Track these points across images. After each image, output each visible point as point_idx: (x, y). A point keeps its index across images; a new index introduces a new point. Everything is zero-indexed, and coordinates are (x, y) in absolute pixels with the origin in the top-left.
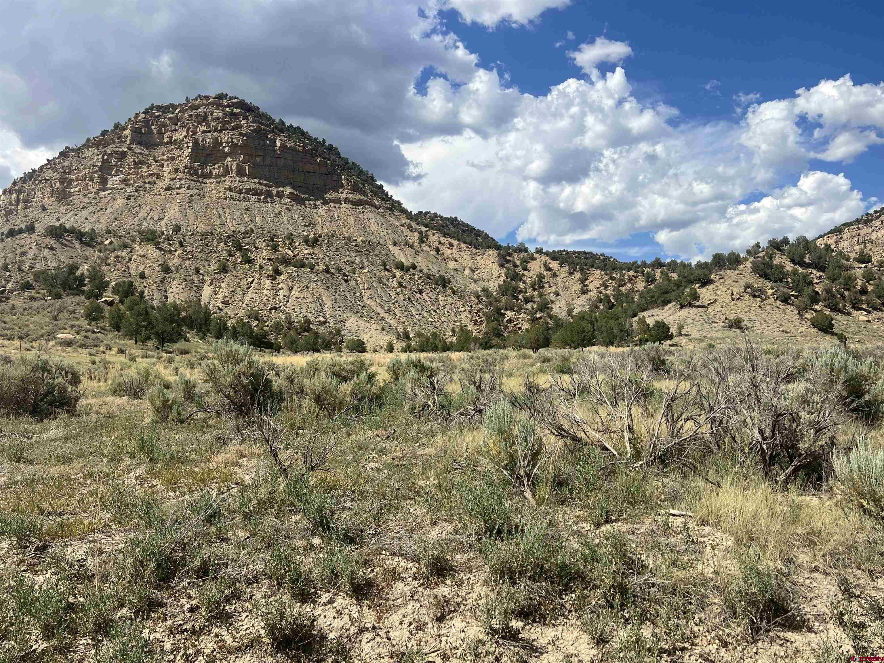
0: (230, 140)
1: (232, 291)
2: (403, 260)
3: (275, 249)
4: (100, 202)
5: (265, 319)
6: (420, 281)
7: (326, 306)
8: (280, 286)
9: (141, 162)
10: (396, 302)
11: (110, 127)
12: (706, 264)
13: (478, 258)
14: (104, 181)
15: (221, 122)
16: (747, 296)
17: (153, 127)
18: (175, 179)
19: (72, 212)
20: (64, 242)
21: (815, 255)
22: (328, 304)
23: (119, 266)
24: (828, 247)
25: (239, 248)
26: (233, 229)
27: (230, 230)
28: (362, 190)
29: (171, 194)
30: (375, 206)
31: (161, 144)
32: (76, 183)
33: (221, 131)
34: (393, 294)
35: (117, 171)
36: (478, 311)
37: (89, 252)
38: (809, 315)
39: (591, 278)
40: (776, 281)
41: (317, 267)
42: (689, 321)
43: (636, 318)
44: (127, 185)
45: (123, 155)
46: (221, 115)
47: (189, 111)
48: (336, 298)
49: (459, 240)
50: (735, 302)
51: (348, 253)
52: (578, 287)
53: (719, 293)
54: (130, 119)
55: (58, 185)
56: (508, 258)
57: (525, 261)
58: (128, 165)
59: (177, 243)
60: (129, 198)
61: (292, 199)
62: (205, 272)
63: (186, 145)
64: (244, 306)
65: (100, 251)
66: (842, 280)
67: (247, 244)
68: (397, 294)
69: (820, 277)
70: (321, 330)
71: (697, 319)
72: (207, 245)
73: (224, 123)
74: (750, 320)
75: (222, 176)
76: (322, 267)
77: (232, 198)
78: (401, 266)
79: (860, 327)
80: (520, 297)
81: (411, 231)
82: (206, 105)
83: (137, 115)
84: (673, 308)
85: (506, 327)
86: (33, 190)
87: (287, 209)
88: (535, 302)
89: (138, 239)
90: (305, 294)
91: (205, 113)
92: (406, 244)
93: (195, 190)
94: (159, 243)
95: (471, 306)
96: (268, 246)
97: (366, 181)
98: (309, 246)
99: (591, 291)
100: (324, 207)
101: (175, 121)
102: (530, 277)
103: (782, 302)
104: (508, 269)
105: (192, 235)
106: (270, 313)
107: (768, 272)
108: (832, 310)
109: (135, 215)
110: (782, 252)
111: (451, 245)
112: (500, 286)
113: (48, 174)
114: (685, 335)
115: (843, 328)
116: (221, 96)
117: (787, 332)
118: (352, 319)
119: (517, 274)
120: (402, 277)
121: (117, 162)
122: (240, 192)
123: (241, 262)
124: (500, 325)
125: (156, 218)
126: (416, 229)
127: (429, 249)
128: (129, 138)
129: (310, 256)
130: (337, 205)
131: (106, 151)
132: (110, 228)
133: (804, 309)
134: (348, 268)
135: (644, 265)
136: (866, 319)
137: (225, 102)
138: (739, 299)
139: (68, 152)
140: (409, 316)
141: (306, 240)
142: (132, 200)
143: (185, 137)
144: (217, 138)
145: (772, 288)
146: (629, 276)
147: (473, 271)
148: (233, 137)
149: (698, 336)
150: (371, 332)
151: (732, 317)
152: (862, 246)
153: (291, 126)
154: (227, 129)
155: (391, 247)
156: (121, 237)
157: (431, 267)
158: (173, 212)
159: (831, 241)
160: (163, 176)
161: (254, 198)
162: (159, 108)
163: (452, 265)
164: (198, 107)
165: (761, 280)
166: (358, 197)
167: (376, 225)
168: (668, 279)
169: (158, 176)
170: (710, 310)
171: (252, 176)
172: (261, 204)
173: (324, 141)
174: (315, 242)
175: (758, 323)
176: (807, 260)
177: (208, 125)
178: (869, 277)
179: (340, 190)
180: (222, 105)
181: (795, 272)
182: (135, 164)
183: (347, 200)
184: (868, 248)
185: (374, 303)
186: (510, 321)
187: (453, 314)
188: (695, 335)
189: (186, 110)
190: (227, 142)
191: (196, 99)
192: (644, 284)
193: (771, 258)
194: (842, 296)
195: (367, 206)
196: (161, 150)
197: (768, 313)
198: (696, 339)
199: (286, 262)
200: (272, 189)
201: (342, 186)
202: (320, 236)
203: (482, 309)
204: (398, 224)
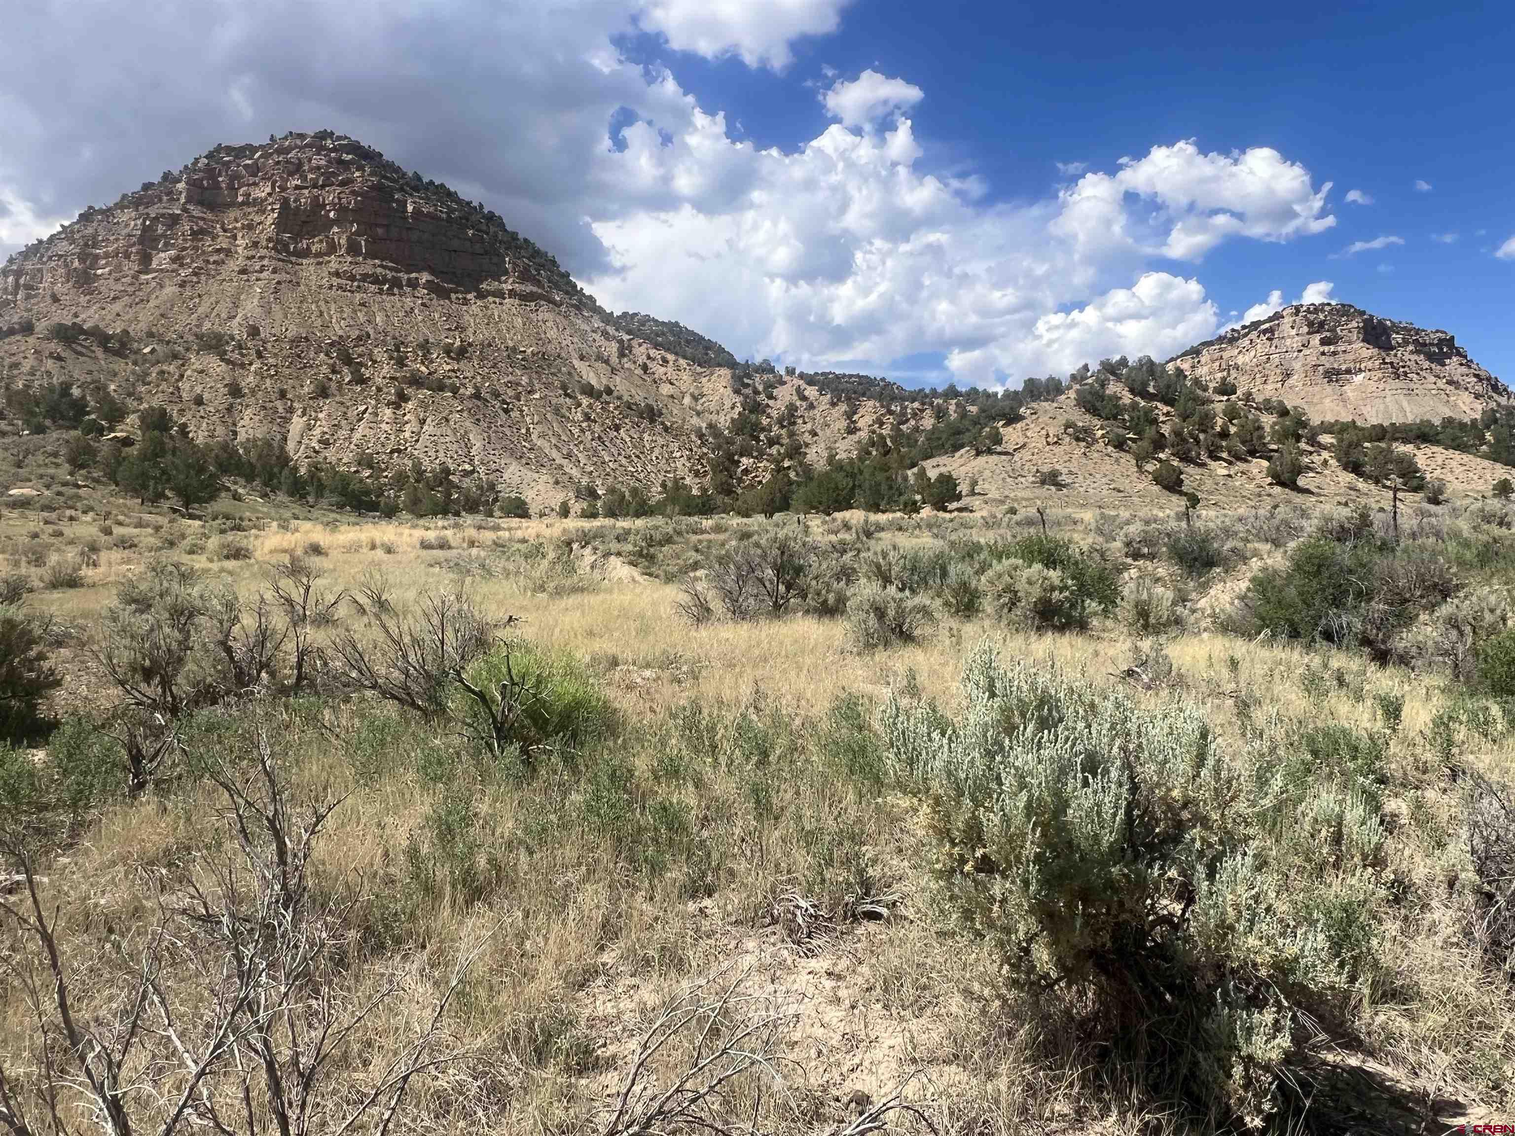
0: (336, 200)
1: (335, 425)
2: (594, 382)
3: (401, 363)
4: (140, 290)
5: (383, 466)
6: (617, 412)
7: (475, 448)
8: (406, 418)
9: (202, 231)
10: (581, 442)
11: (156, 179)
12: (1016, 393)
13: (704, 380)
14: (146, 259)
15: (322, 174)
16: (1068, 439)
17: (220, 179)
18: (253, 257)
19: (98, 305)
20: (79, 348)
21: (1162, 383)
22: (477, 444)
23: (164, 386)
24: (1179, 372)
25: (348, 360)
26: (340, 333)
27: (335, 335)
28: (535, 279)
29: (248, 280)
30: (554, 303)
31: (233, 204)
32: (104, 262)
33: (323, 187)
34: (576, 431)
35: (166, 244)
36: (701, 457)
37: (119, 365)
38: (1150, 467)
39: (861, 411)
40: (1108, 419)
41: (462, 391)
42: (987, 473)
43: (915, 470)
44: (182, 265)
45: (174, 220)
46: (323, 162)
47: (275, 156)
48: (489, 437)
49: (676, 354)
50: (1051, 447)
51: (510, 369)
52: (843, 424)
53: (1029, 434)
54: (186, 167)
55: (76, 263)
56: (746, 381)
57: (769, 387)
58: (183, 234)
59: (253, 352)
60: (182, 285)
61: (431, 291)
62: (295, 396)
63: (270, 208)
64: (352, 446)
65: (135, 363)
66: (1196, 418)
67: (360, 356)
68: (582, 431)
69: (1167, 414)
70: (467, 483)
71: (998, 471)
72: (299, 356)
73: (328, 176)
74: (1071, 473)
75: (326, 254)
76: (470, 391)
77: (340, 287)
78: (589, 390)
79: (1217, 484)
80: (762, 437)
81: (607, 339)
82: (301, 148)
83: (197, 160)
84: (966, 456)
85: (740, 480)
86: (40, 270)
87: (423, 304)
88: (782, 445)
89: (196, 348)
90: (444, 429)
91: (299, 159)
92: (599, 358)
93: (284, 274)
94: (225, 352)
95: (691, 450)
96: (391, 358)
97: (543, 266)
98: (453, 359)
99: (860, 430)
100: (479, 303)
101: (254, 170)
102: (777, 407)
103: (1115, 447)
104: (746, 397)
105: (276, 341)
106: (391, 458)
107: (1098, 404)
108: (1181, 460)
109: (192, 311)
110: (1118, 377)
111: (665, 361)
112: (733, 420)
113: (63, 247)
114: (979, 494)
115: (1195, 484)
116: (324, 135)
117: (1119, 491)
118: (512, 468)
119: (759, 405)
120: (590, 406)
121: (166, 231)
122: (352, 278)
123: (350, 382)
124: (731, 477)
125: (224, 315)
126: (614, 338)
127: (632, 367)
128: (183, 196)
129: (453, 374)
130: (497, 300)
131: (148, 214)
132: (154, 330)
133: (1143, 459)
134: (510, 392)
135: (934, 393)
136: (1225, 472)
137: (329, 143)
138: (1056, 443)
139: (92, 214)
140: (599, 464)
141: (448, 350)
142: (188, 288)
143: (270, 194)
144: (317, 197)
145: (1102, 428)
146: (913, 409)
147: (695, 398)
148: (342, 196)
149: (997, 496)
150: (539, 487)
151: (1046, 469)
152: (1225, 373)
153: (431, 183)
154: (332, 184)
155: (577, 363)
156: (168, 342)
157: (634, 392)
158: (249, 307)
159: (1186, 366)
160: (236, 252)
161: (373, 288)
162: (229, 150)
163: (666, 389)
164: (288, 150)
165: (1088, 416)
166: (529, 288)
167: (555, 330)
168: (964, 415)
169: (228, 252)
170: (1016, 458)
171: (371, 254)
172: (384, 297)
173: (481, 206)
174: (462, 353)
175: (1081, 478)
176: (1151, 390)
177: (304, 178)
178: (1232, 414)
179: (503, 278)
180: (324, 148)
181: (1134, 406)
182: (194, 233)
183: (512, 293)
184: (1232, 377)
185: (547, 445)
186: (746, 472)
187: (664, 461)
188: (994, 494)
189: (271, 154)
190: (333, 204)
191: (286, 138)
192: (932, 421)
193: (1103, 386)
194: (1195, 440)
195: (542, 303)
196: (233, 213)
197: (1096, 463)
198: (995, 500)
199: (416, 381)
200: (401, 275)
201: (506, 272)
202: (470, 345)
203: (706, 454)
204: (588, 329)
